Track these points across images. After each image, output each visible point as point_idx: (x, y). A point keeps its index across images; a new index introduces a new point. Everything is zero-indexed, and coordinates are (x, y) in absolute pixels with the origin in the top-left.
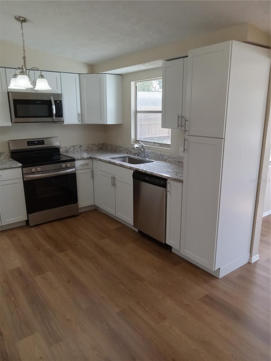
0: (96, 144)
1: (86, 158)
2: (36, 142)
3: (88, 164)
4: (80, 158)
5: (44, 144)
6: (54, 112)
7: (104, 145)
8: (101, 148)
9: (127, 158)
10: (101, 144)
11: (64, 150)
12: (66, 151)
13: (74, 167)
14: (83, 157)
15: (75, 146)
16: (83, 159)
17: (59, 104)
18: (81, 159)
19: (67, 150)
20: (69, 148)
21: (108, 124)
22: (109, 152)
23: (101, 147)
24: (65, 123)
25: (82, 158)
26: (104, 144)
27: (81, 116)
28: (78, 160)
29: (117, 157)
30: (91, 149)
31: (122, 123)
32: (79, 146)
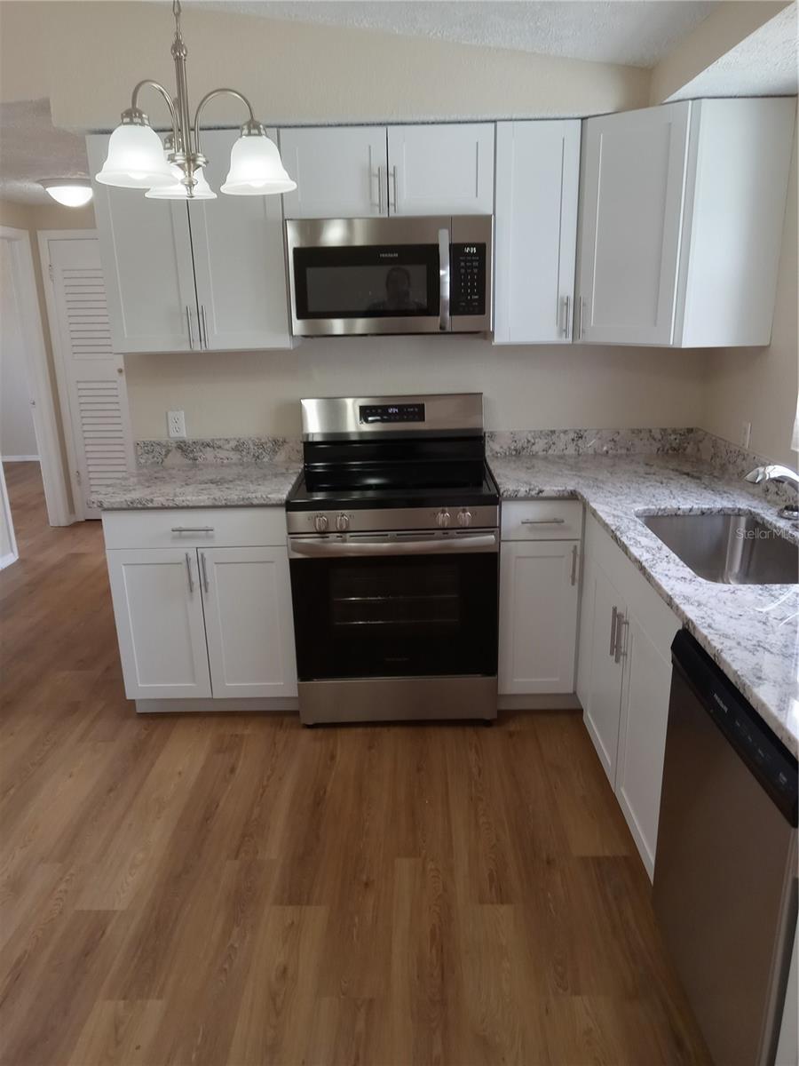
0: (650, 431)
1: (554, 494)
2: (395, 410)
3: (563, 521)
4: (523, 490)
5: (422, 418)
6: (446, 292)
7: (691, 435)
8: (675, 449)
9: (743, 520)
10: (674, 432)
11: (505, 447)
12: (516, 450)
13: (493, 527)
14: (541, 491)
15: (553, 432)
16: (539, 497)
17: (472, 261)
18: (528, 498)
19: (519, 446)
20: (529, 441)
21: (684, 346)
22: (688, 474)
23: (674, 445)
24: (500, 338)
25: (533, 493)
26: (690, 431)
27: (575, 308)
28: (515, 498)
29: (691, 510)
30: (628, 449)
31: (766, 343)
32: (572, 435)
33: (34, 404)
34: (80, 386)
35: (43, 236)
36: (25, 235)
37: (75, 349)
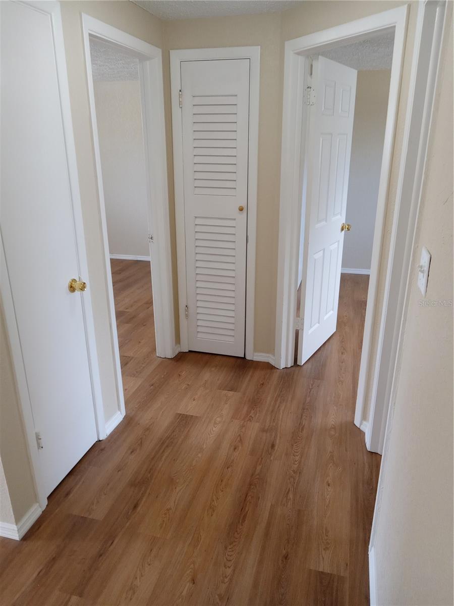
33: (151, 238)
34: (198, 221)
35: (176, 56)
36: (157, 53)
37: (198, 183)
